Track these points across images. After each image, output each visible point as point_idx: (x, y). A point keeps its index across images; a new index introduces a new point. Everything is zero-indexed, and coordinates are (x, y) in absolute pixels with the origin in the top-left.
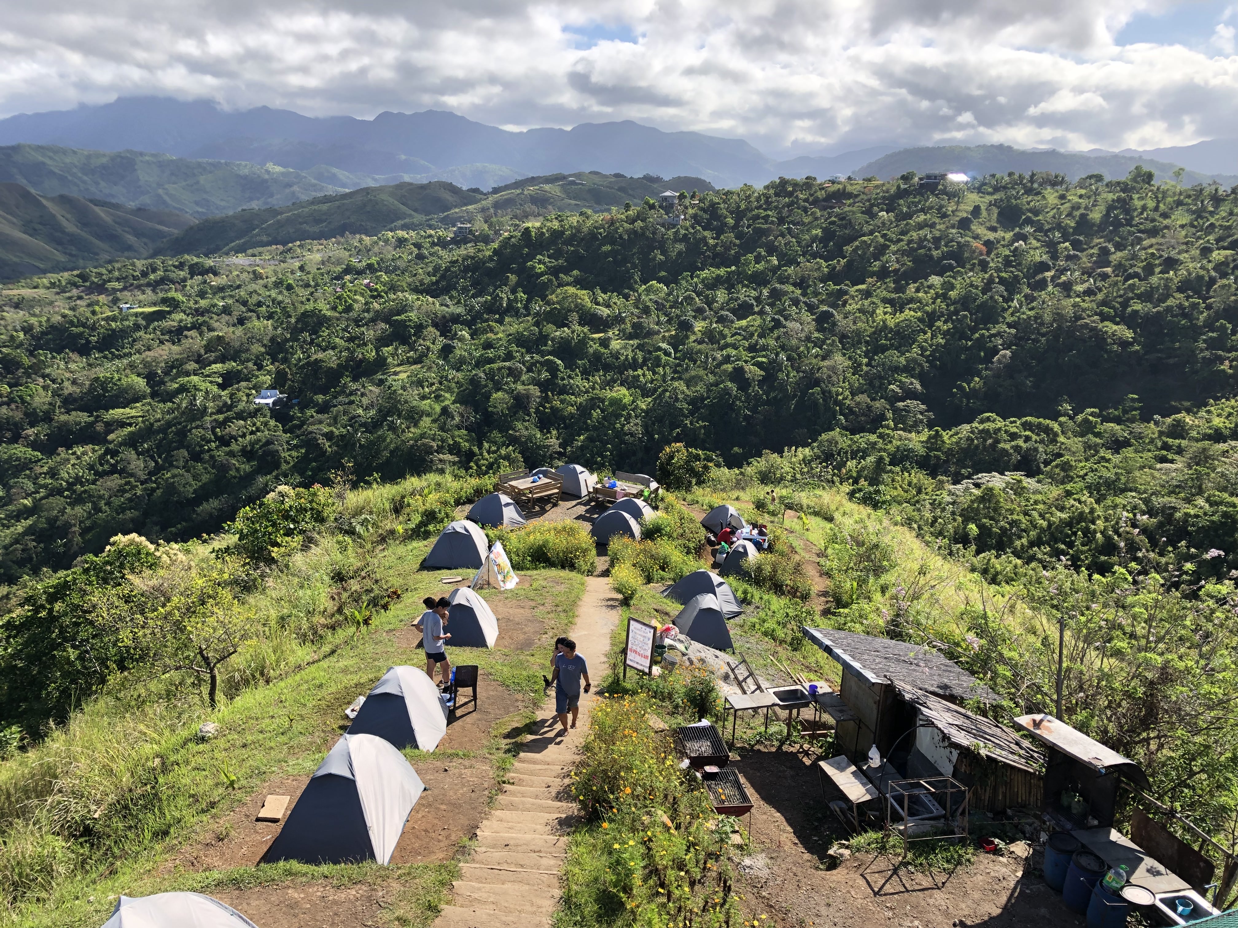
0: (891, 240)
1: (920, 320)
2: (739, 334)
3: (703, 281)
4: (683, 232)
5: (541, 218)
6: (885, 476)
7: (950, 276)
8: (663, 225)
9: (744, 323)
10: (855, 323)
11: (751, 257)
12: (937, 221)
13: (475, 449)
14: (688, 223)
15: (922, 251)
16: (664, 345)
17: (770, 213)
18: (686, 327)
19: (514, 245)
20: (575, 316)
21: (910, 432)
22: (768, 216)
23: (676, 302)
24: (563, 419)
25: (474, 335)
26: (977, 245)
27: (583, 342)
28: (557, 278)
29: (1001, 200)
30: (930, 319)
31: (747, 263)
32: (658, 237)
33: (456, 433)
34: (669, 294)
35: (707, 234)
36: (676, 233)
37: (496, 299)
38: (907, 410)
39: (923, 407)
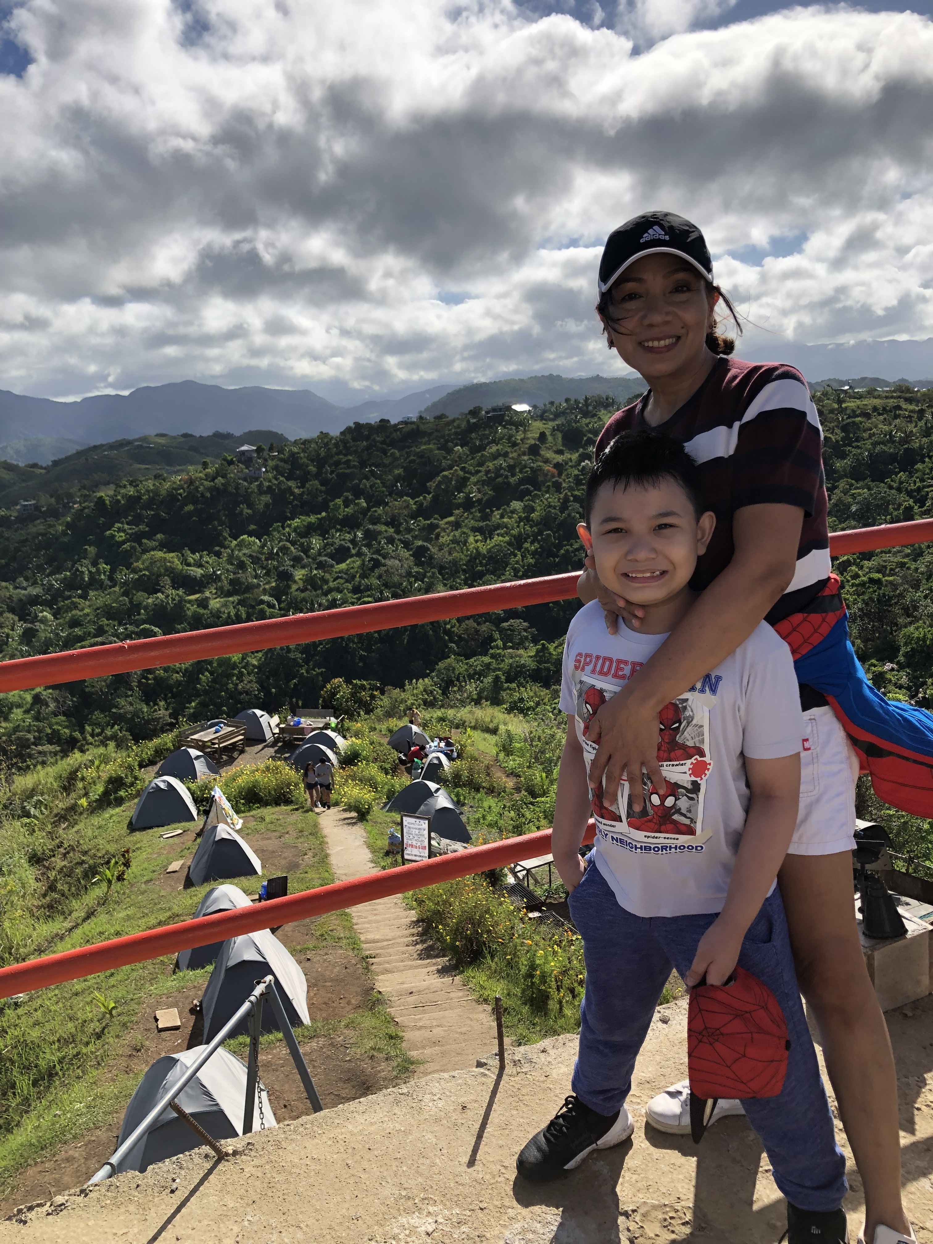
0: (471, 473)
1: (509, 543)
2: (341, 578)
3: (295, 530)
4: (266, 484)
5: (112, 486)
6: (504, 694)
7: (529, 500)
8: (245, 479)
9: (343, 566)
10: (450, 553)
11: (339, 501)
12: (509, 450)
13: (77, 735)
14: (270, 475)
15: (500, 480)
16: (266, 598)
17: (350, 458)
18: (285, 577)
19: (88, 516)
20: (167, 580)
21: (518, 649)
22: (349, 461)
23: (271, 553)
24: (170, 688)
25: (56, 615)
26: (548, 468)
27: (180, 605)
28: (140, 544)
29: (563, 425)
30: (518, 542)
31: (337, 508)
32: (242, 491)
33: (54, 720)
34: (262, 547)
35: (291, 483)
36: (260, 486)
37: (77, 574)
38: (511, 629)
39: (526, 624)
